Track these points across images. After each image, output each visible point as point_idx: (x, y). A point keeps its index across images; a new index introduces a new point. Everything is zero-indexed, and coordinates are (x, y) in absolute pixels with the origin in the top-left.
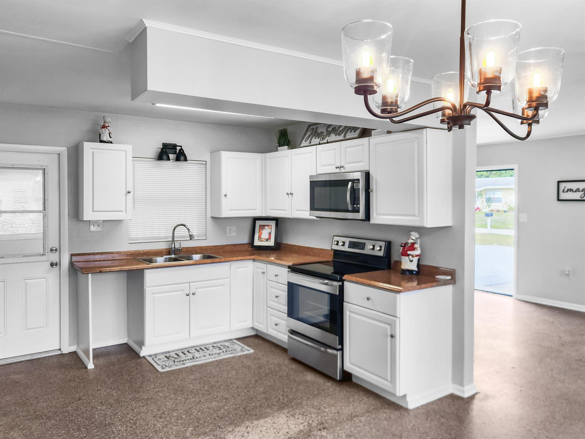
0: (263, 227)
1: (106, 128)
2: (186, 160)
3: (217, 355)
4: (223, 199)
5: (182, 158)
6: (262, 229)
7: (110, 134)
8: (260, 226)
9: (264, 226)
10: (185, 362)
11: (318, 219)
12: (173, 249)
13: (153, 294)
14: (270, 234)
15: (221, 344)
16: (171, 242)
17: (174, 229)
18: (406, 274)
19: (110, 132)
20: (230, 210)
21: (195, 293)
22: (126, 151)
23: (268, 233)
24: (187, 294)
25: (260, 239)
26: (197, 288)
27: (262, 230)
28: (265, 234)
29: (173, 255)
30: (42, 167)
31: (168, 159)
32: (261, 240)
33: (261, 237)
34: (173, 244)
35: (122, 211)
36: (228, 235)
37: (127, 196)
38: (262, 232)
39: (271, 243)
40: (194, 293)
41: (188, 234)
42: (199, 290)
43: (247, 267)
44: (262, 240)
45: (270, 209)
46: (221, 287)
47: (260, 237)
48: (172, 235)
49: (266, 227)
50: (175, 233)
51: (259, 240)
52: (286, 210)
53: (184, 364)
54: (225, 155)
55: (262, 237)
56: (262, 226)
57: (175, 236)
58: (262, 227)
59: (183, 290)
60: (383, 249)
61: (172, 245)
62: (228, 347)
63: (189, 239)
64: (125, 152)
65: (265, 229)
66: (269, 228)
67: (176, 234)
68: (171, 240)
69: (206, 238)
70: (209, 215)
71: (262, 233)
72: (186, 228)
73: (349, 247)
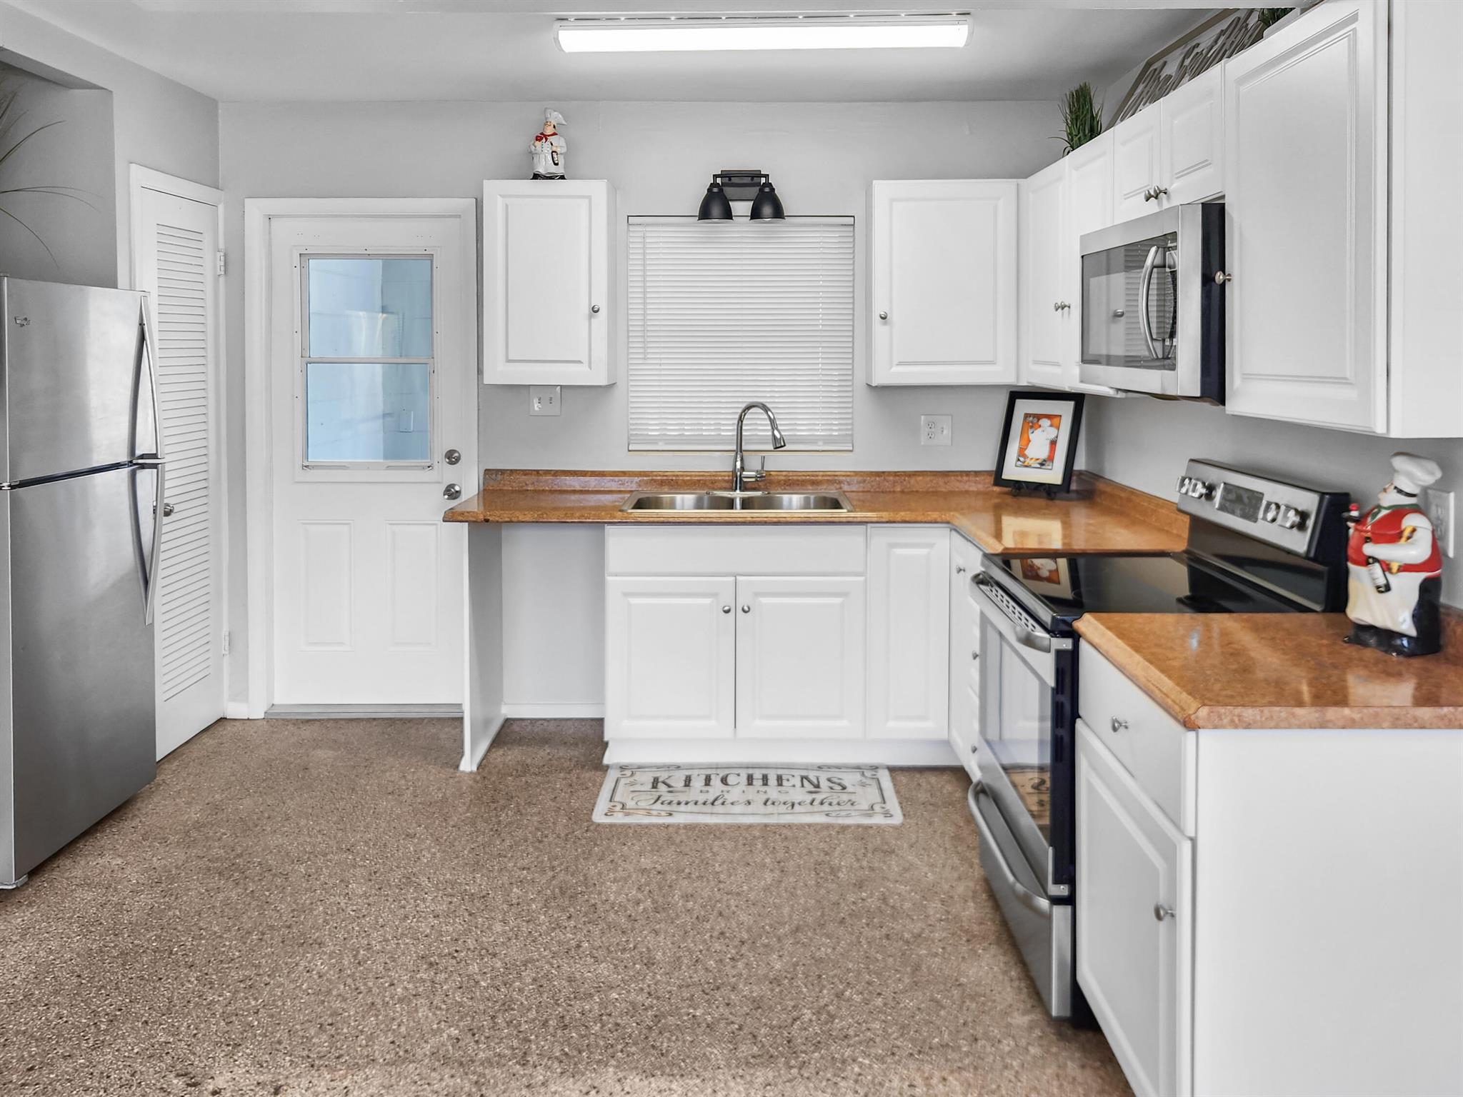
0: (1035, 420)
1: (544, 140)
2: (778, 213)
3: (782, 809)
4: (879, 328)
5: (767, 210)
6: (1032, 427)
7: (554, 154)
8: (1027, 416)
9: (1039, 417)
10: (674, 807)
11: (1121, 395)
12: (739, 473)
13: (626, 595)
14: (1053, 443)
15: (829, 776)
16: (733, 454)
17: (741, 420)
18: (1365, 645)
19: (554, 149)
20: (900, 364)
21: (749, 608)
22: (589, 198)
23: (1048, 442)
24: (726, 608)
25: (1022, 459)
26: (757, 594)
27: (1030, 431)
28: (1038, 444)
29: (738, 491)
30: (425, 253)
31: (728, 215)
32: (1024, 462)
33: (1027, 452)
34: (739, 459)
35: (580, 362)
36: (923, 440)
37: (592, 320)
38: (1031, 436)
39: (1054, 476)
40: (746, 609)
41: (770, 433)
42: (764, 600)
43: (931, 546)
44: (1026, 464)
45: (1036, 362)
46: (838, 600)
47: (1022, 452)
48: (735, 433)
49: (1045, 423)
50: (744, 428)
51: (1019, 463)
52: (1056, 364)
53: (670, 815)
54: (883, 190)
55: (1030, 452)
56: (1031, 419)
57: (743, 438)
58: (1033, 421)
59: (715, 595)
60: (1310, 523)
61: (736, 461)
62: (844, 788)
63: (772, 449)
64: (587, 201)
65: (1040, 426)
66: (1051, 426)
67: (746, 430)
68: (735, 448)
69: (851, 448)
70: (860, 379)
71: (1029, 441)
72: (766, 417)
73: (1222, 508)
